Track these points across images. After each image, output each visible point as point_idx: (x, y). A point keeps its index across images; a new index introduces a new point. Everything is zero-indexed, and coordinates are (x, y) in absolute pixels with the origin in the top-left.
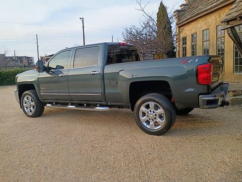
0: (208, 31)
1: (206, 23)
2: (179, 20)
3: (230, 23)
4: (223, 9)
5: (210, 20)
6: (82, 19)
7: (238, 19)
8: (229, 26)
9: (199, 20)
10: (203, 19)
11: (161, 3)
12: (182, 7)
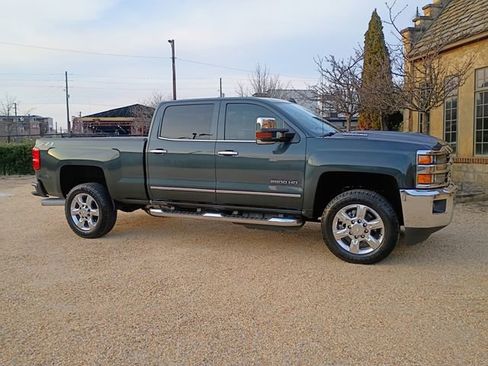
1: (483, 56)
2: (412, 48)
6: (172, 42)
11: (375, 14)
12: (418, 23)
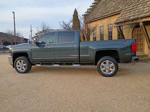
0: (103, 27)
1: (102, 23)
2: (85, 20)
3: (119, 24)
4: (112, 17)
5: (104, 22)
6: (14, 12)
7: (124, 22)
8: (118, 26)
9: (97, 21)
10: (100, 20)
11: (75, 10)
12: (87, 13)
